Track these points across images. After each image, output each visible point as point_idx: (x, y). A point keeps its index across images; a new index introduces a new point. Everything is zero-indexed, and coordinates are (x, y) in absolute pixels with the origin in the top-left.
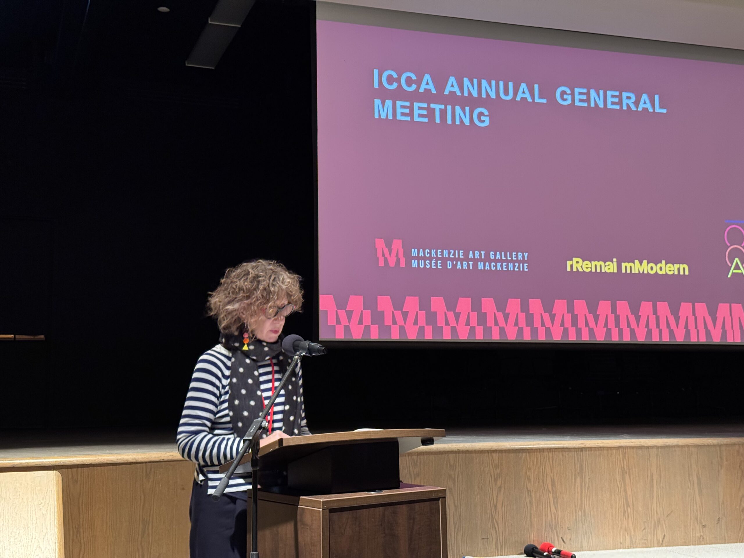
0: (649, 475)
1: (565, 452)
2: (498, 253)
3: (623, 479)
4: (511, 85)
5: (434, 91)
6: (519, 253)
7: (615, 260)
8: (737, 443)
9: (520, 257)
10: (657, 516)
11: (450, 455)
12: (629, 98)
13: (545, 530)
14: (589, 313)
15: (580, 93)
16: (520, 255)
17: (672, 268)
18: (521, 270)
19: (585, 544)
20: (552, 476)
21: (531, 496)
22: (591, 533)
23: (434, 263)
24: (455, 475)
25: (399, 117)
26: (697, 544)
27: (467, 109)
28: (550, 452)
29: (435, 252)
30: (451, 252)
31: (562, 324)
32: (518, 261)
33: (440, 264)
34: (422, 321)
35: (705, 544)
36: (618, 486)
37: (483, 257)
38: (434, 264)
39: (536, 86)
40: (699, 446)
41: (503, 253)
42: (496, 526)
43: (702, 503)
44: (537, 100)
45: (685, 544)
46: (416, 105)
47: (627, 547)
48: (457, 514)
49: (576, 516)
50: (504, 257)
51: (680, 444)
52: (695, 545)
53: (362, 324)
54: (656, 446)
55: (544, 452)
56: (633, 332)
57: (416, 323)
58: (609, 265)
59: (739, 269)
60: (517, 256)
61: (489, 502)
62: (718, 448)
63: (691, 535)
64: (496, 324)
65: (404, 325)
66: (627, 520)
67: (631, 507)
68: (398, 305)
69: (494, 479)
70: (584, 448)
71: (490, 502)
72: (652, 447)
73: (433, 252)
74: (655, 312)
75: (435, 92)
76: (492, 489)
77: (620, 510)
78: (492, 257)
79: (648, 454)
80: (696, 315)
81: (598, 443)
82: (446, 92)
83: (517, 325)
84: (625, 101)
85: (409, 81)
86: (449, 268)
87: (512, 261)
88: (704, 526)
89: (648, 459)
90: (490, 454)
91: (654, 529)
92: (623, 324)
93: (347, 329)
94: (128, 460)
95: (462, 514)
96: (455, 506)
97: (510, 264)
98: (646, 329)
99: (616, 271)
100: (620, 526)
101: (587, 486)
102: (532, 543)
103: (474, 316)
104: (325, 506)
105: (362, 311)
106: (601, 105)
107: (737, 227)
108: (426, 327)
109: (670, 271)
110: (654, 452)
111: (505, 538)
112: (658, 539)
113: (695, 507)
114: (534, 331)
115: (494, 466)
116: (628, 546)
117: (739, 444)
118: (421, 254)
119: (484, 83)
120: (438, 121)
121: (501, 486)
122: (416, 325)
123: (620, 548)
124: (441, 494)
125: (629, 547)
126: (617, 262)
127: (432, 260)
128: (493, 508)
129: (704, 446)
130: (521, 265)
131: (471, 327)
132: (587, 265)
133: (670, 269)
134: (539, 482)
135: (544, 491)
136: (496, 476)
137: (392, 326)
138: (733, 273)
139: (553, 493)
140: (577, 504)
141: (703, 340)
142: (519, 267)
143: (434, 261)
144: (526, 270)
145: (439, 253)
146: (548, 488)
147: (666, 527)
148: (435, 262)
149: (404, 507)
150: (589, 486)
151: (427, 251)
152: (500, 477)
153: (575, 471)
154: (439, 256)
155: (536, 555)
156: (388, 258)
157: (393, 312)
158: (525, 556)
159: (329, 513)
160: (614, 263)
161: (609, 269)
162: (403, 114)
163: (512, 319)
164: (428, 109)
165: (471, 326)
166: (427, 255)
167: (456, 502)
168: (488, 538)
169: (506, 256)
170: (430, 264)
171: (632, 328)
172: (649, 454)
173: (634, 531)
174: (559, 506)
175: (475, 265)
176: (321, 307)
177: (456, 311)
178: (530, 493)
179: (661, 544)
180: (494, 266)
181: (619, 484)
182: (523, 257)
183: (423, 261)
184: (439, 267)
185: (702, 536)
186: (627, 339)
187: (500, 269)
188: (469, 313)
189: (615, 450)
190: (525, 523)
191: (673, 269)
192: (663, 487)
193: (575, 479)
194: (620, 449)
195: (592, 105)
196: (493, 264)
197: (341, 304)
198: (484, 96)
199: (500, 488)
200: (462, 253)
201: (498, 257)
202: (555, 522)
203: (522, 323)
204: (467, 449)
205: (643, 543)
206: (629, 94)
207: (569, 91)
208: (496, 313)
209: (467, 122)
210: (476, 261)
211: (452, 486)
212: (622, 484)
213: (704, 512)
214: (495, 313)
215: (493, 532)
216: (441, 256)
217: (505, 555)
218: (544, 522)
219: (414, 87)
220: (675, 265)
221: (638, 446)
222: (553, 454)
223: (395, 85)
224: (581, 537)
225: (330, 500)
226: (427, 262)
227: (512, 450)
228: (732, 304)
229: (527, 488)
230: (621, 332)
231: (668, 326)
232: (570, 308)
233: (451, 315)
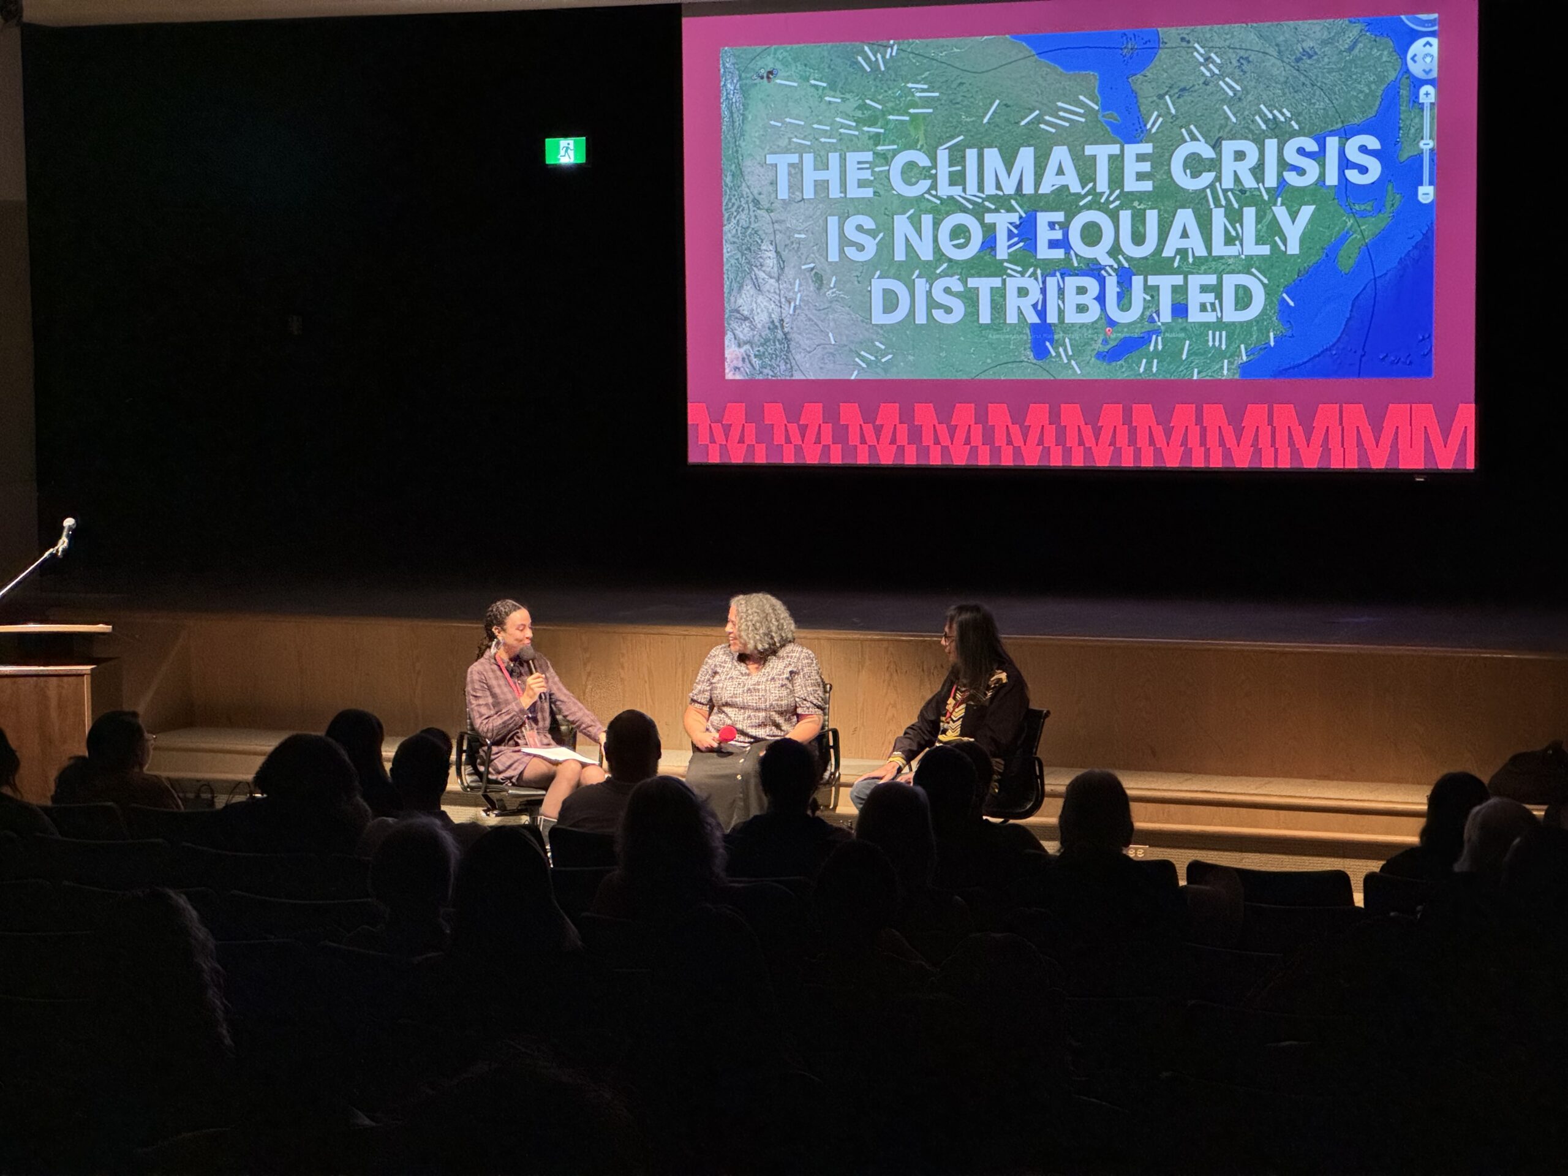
14: (1086, 425)
21: (625, 684)
28: (648, 637)
31: (1041, 441)
34: (827, 438)
40: (833, 640)
49: (675, 711)
53: (744, 443)
56: (1158, 452)
57: (818, 441)
64: (937, 441)
65: (801, 443)
68: (794, 415)
69: (584, 663)
70: (689, 635)
74: (1199, 420)
80: (1275, 425)
92: (1143, 441)
93: (723, 449)
98: (1183, 448)
103: (903, 430)
105: (743, 425)
108: (832, 444)
114: (996, 451)
115: (583, 649)
121: (591, 670)
122: (818, 443)
129: (841, 640)
131: (898, 446)
134: (634, 671)
135: (639, 680)
136: (586, 660)
137: (784, 444)
140: (677, 698)
157: (786, 425)
163: (961, 435)
165: (898, 444)
171: (1158, 446)
176: (691, 420)
177: (877, 423)
188: (895, 426)
197: (716, 416)
208: (937, 425)
214: (934, 425)
228: (1344, 405)
230: (1138, 453)
231: (1222, 443)
232: (1055, 417)
233: (868, 428)
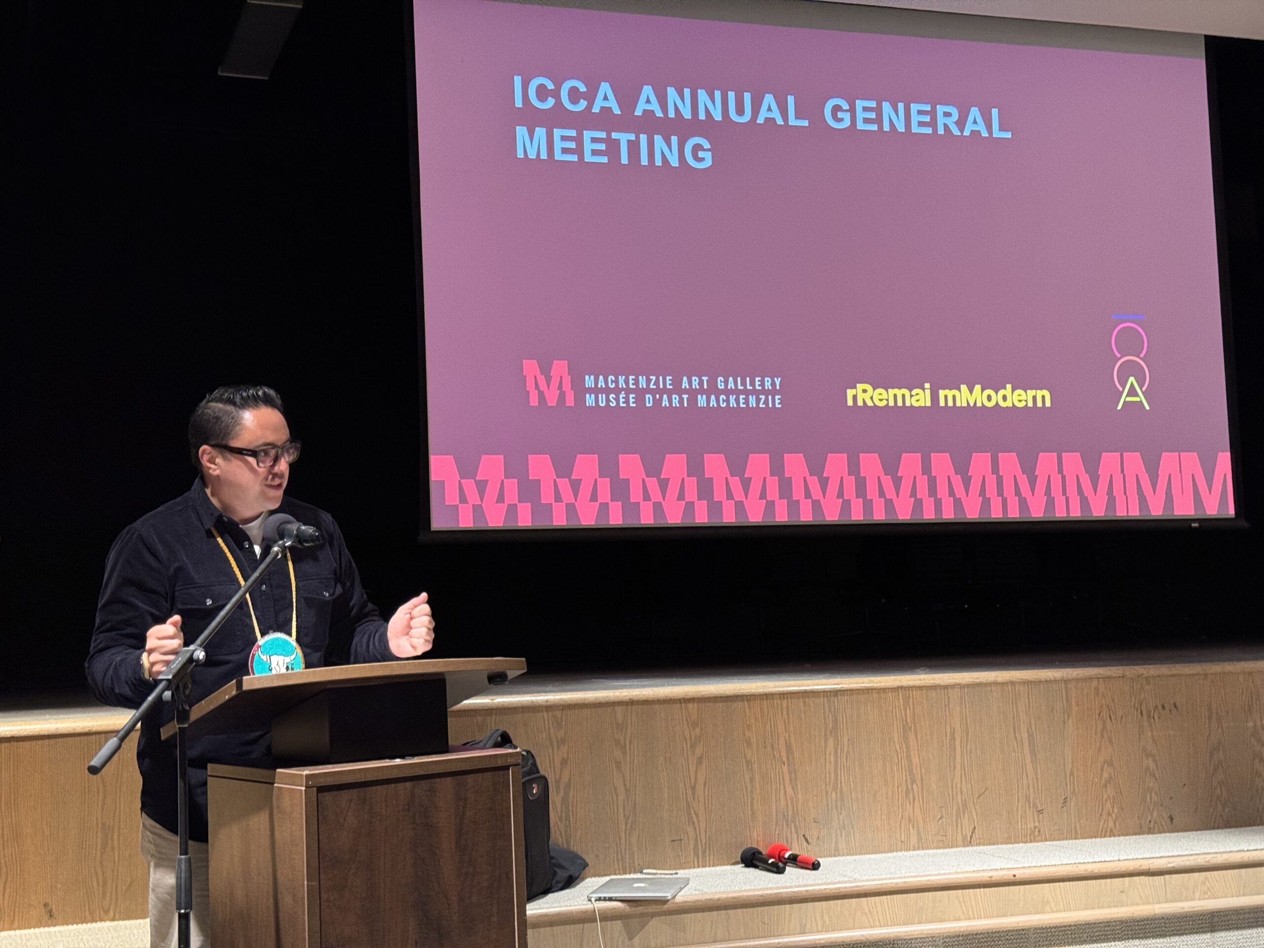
0: (948, 730)
1: (809, 697)
2: (731, 379)
3: (906, 739)
4: (747, 96)
5: (617, 111)
6: (766, 379)
7: (927, 385)
8: (1093, 676)
9: (768, 385)
10: (961, 795)
11: (616, 708)
12: (947, 114)
13: (777, 824)
14: (885, 475)
15: (865, 109)
16: (768, 381)
17: (1024, 397)
18: (770, 405)
19: (842, 845)
20: (787, 738)
21: (752, 770)
22: (853, 827)
23: (623, 398)
24: (625, 739)
25: (558, 156)
26: (1029, 841)
27: (674, 139)
28: (784, 699)
29: (624, 381)
30: (652, 379)
31: (840, 494)
32: (764, 391)
33: (634, 400)
34: (604, 495)
35: (1042, 841)
36: (896, 749)
37: (705, 387)
38: (624, 400)
39: (791, 99)
40: (1031, 682)
41: (739, 379)
42: (695, 820)
43: (1036, 774)
44: (793, 121)
45: (1008, 841)
46: (588, 135)
47: (912, 848)
48: (630, 802)
49: (827, 801)
50: (741, 385)
51: (1000, 680)
52: (1027, 842)
53: (504, 502)
54: (959, 685)
55: (773, 699)
56: (958, 503)
57: (594, 498)
58: (917, 394)
59: (1137, 395)
60: (762, 384)
61: (683, 783)
62: (1063, 685)
63: (1020, 827)
64: (730, 496)
65: (574, 501)
66: (912, 805)
67: (919, 783)
68: (563, 468)
69: (691, 744)
70: (840, 690)
71: (685, 783)
72: (953, 686)
73: (621, 379)
74: (995, 469)
75: (619, 113)
76: (688, 759)
77: (900, 791)
78: (721, 386)
79: (946, 698)
80: (1064, 473)
81: (863, 683)
82: (638, 112)
83: (766, 499)
84: (941, 121)
85: (574, 95)
86: (648, 405)
87: (754, 392)
88: (1040, 812)
89: (945, 705)
90: (683, 705)
91: (957, 819)
92: (942, 491)
93: (478, 510)
94: (75, 729)
95: (637, 802)
96: (627, 791)
97: (750, 397)
98: (981, 498)
99: (929, 404)
100: (900, 814)
101: (845, 751)
102: (755, 846)
103: (692, 484)
104: (310, 783)
105: (503, 481)
106: (901, 128)
107: (1132, 325)
108: (610, 502)
109: (1020, 401)
110: (955, 694)
111: (709, 838)
112: (964, 833)
113: (1025, 782)
114: (793, 506)
115: (690, 724)
116: (914, 847)
117: (1098, 678)
118: (601, 384)
119: (702, 95)
120: (624, 160)
121: (702, 754)
122: (594, 501)
123: (901, 851)
124: (512, 760)
125: (916, 848)
126: (930, 389)
127: (621, 393)
128: (689, 792)
129: (1040, 682)
130: (770, 397)
131: (686, 502)
132: (880, 396)
133: (1020, 398)
134: (765, 748)
135: (774, 762)
136: (693, 741)
137: (554, 504)
138: (1125, 402)
139: (789, 765)
140: (830, 782)
141: (1076, 514)
142: (766, 402)
143: (622, 395)
144: (778, 406)
145: (631, 382)
146: (780, 756)
147: (977, 815)
148: (624, 396)
149: (449, 779)
150: (848, 752)
151: (611, 379)
152: (700, 742)
153: (826, 731)
154: (631, 386)
155: (758, 863)
156: (545, 392)
157: (555, 480)
158: (742, 867)
159: (318, 792)
160: (926, 390)
161: (918, 401)
162: (565, 151)
163: (755, 488)
164: (609, 141)
165: (686, 500)
166: (612, 384)
167: (628, 783)
168: (681, 840)
169: (744, 383)
170: (617, 400)
171: (958, 496)
172: (949, 698)
173: (924, 822)
174: (799, 785)
175: (693, 400)
176: (435, 476)
177: (662, 477)
178: (750, 765)
179: (968, 842)
180: (724, 401)
181: (898, 747)
182: (773, 384)
183: (604, 395)
184: (632, 405)
185: (1037, 827)
186: (949, 515)
187: (735, 406)
188: (683, 479)
189: (891, 692)
190: (742, 814)
191: (1026, 399)
192: (971, 750)
193: (826, 741)
194: (900, 691)
195: (886, 128)
196: (722, 397)
197: (467, 469)
198: (702, 116)
199: (701, 758)
200: (670, 380)
201: (731, 385)
202: (793, 810)
203: (773, 493)
204: (644, 698)
205: (938, 841)
206: (948, 109)
207: (846, 106)
208: (730, 478)
209: (674, 162)
210: (693, 394)
211: (622, 757)
212: (904, 746)
213: (1040, 788)
214: (726, 478)
215: (690, 830)
216: (634, 387)
217: (709, 866)
218: (774, 812)
219: (583, 104)
220: (1028, 391)
221: (930, 685)
222: (788, 702)
223: (550, 102)
224: (837, 835)
225: (319, 774)
226: (612, 396)
227: (721, 697)
228: (1124, 454)
229: (745, 757)
230: (938, 504)
231: (1018, 492)
232: (854, 468)
233: (652, 483)
